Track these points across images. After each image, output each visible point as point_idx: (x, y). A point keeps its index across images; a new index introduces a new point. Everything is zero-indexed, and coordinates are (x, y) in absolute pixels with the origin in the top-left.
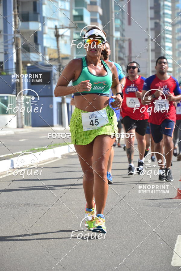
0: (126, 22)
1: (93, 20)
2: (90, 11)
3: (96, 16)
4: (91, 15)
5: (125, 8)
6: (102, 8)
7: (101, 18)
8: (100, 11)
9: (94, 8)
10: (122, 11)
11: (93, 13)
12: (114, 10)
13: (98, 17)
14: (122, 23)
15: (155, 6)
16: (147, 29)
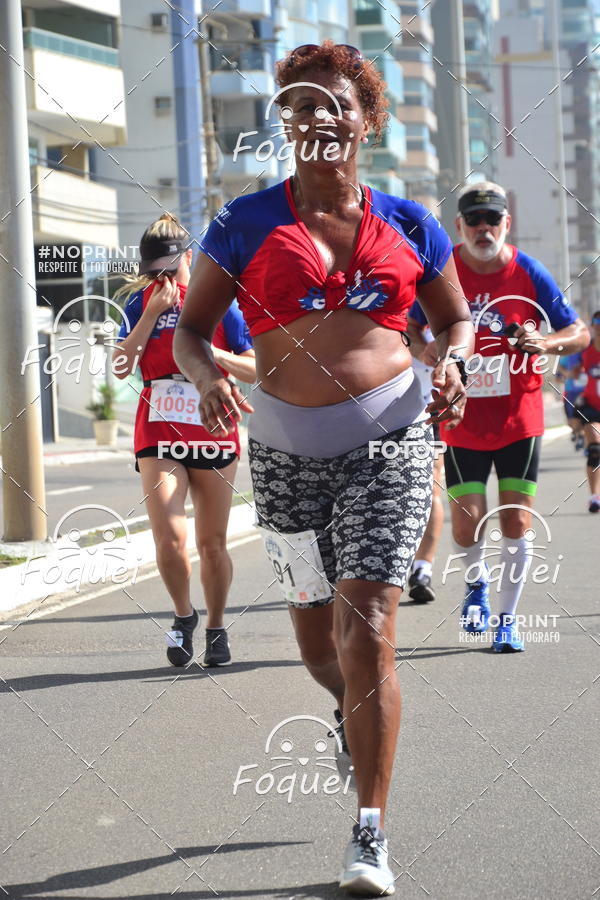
0: (499, 144)
1: (413, 146)
2: (404, 122)
3: (420, 133)
4: (408, 133)
5: (497, 111)
6: (436, 111)
7: (435, 138)
8: (431, 120)
9: (413, 114)
10: (490, 120)
11: (413, 126)
12: (466, 118)
13: (426, 136)
14: (490, 150)
15: (576, 103)
16: (557, 166)
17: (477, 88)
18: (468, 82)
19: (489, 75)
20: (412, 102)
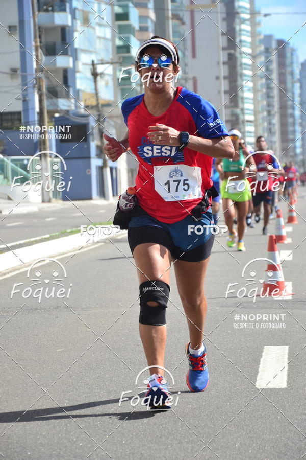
0: (189, 53)
2: (139, 40)
5: (188, 34)
15: (228, 31)
16: (218, 63)
17: (177, 22)
18: (172, 19)
19: (183, 16)
20: (143, 29)
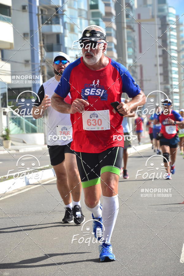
0: (137, 50)
1: (109, 50)
3: (111, 45)
5: (137, 38)
6: (116, 38)
7: (116, 47)
8: (115, 41)
9: (109, 38)
10: (134, 41)
12: (126, 40)
13: (113, 46)
14: (134, 51)
15: (162, 36)
16: (156, 56)
17: (130, 30)
18: (127, 28)
19: (134, 26)
20: (109, 35)
